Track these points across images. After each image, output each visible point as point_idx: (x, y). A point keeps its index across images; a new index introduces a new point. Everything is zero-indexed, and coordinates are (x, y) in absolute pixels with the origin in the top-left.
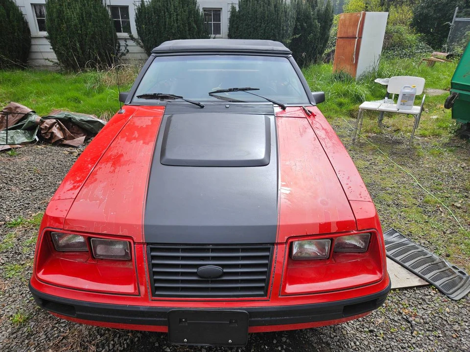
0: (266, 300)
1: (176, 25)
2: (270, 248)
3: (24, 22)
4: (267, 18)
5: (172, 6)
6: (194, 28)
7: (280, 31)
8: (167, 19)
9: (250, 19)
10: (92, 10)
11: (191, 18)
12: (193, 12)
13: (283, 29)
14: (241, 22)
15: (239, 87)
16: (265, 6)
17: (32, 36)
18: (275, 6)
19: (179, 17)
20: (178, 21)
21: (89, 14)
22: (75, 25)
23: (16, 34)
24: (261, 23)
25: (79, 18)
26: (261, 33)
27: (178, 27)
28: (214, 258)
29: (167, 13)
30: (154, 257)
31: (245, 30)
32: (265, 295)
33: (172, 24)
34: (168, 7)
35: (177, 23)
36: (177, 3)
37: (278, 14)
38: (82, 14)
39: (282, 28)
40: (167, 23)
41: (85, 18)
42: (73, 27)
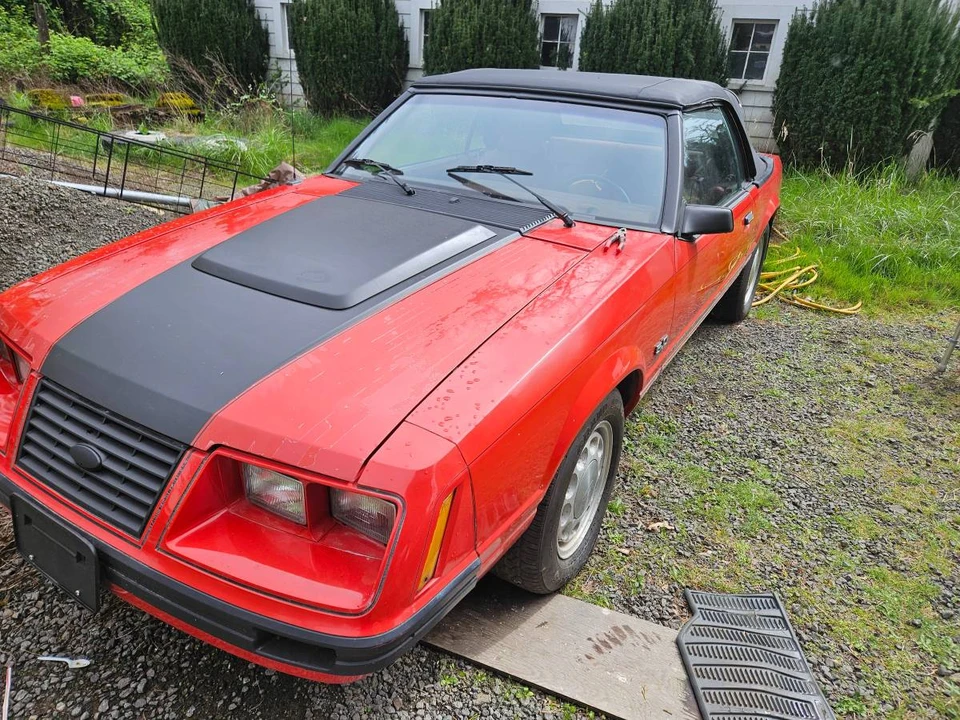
0: (136, 546)
1: (647, 53)
2: (178, 452)
3: (402, 40)
4: (874, 44)
5: (651, 14)
6: (688, 61)
7: (906, 76)
8: (633, 41)
9: (830, 47)
10: (501, 22)
11: (687, 38)
12: (693, 27)
13: (917, 74)
14: (808, 51)
15: (495, 165)
16: (880, 15)
17: (410, 66)
18: (907, 16)
19: (659, 38)
20: (655, 46)
21: (493, 28)
22: (465, 48)
23: (380, 60)
24: (856, 55)
25: (475, 35)
26: (851, 79)
27: (651, 58)
28: (102, 435)
29: (635, 29)
30: (41, 402)
31: (811, 70)
32: (139, 535)
33: (641, 50)
34: (642, 16)
35: (652, 49)
36: (662, 9)
37: (911, 35)
38: (481, 27)
39: (913, 70)
40: (631, 49)
41: (484, 36)
42: (460, 51)
